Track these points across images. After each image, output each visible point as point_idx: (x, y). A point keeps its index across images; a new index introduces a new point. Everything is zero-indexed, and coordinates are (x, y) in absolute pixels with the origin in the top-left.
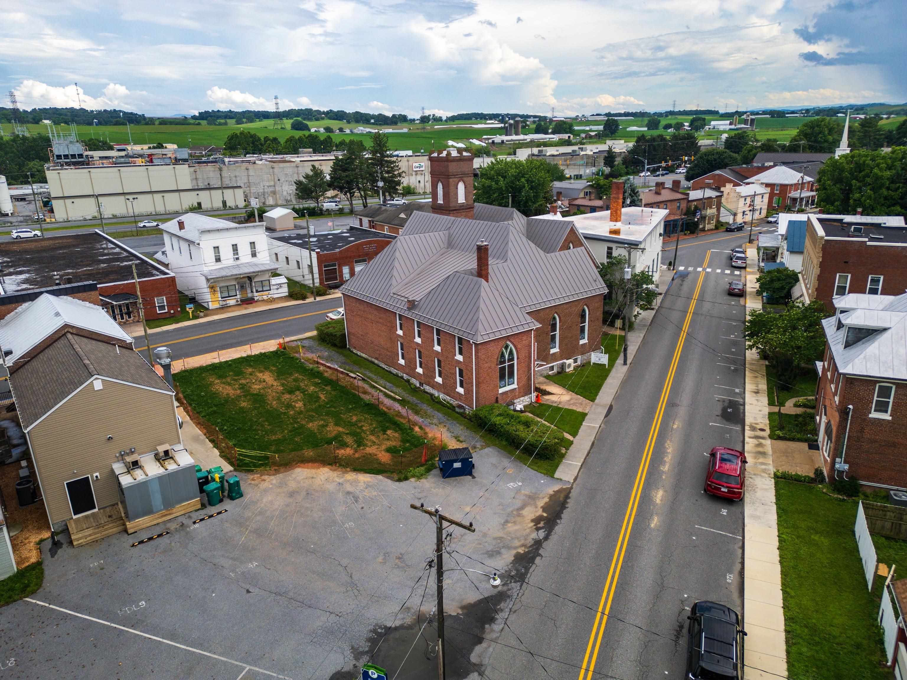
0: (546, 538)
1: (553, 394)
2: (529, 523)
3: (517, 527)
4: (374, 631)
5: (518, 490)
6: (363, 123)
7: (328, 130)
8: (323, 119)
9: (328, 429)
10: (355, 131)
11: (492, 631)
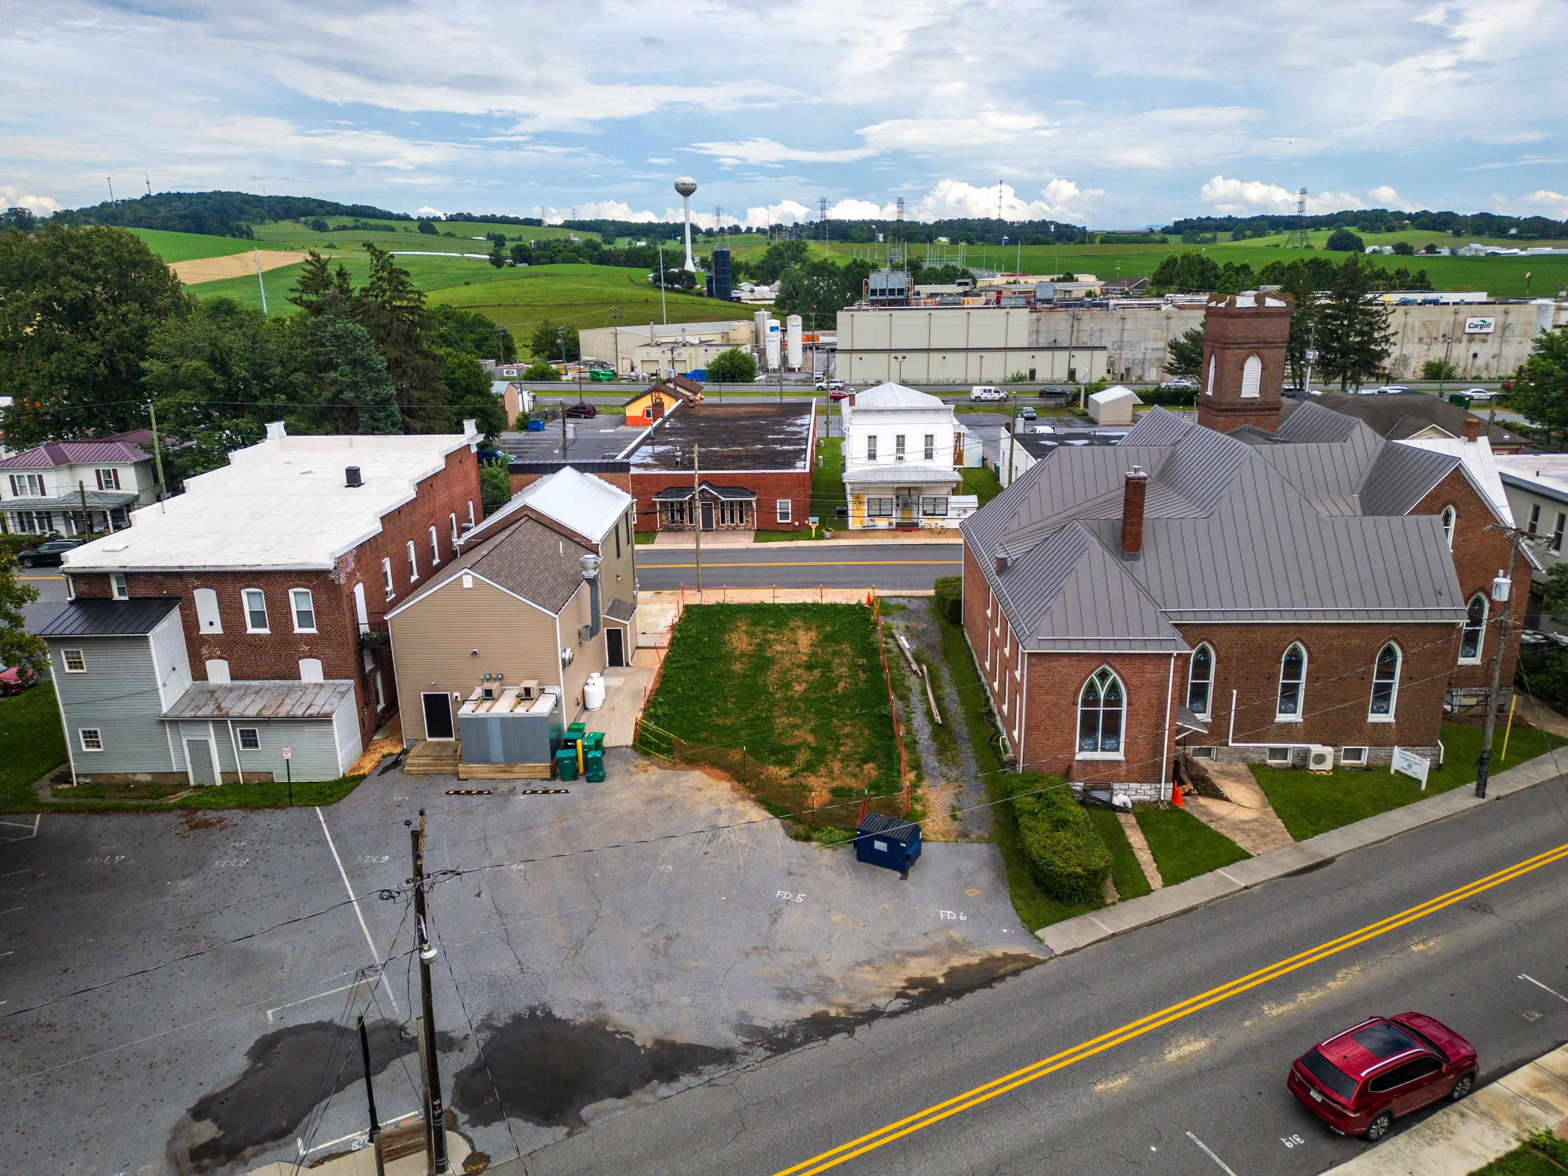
0: (894, 1014)
1: (1227, 800)
2: (899, 981)
3: (872, 977)
4: (532, 1010)
5: (948, 925)
6: (1490, 236)
7: (1402, 249)
8: (1404, 228)
9: (797, 733)
10: (1462, 252)
11: (653, 1092)
